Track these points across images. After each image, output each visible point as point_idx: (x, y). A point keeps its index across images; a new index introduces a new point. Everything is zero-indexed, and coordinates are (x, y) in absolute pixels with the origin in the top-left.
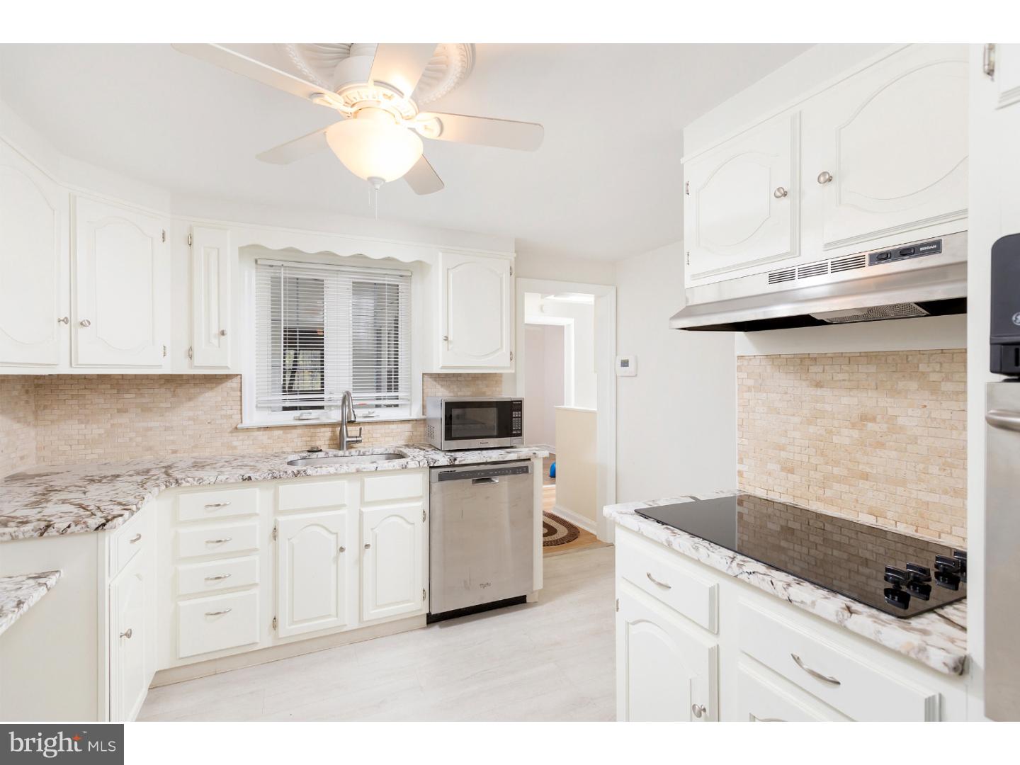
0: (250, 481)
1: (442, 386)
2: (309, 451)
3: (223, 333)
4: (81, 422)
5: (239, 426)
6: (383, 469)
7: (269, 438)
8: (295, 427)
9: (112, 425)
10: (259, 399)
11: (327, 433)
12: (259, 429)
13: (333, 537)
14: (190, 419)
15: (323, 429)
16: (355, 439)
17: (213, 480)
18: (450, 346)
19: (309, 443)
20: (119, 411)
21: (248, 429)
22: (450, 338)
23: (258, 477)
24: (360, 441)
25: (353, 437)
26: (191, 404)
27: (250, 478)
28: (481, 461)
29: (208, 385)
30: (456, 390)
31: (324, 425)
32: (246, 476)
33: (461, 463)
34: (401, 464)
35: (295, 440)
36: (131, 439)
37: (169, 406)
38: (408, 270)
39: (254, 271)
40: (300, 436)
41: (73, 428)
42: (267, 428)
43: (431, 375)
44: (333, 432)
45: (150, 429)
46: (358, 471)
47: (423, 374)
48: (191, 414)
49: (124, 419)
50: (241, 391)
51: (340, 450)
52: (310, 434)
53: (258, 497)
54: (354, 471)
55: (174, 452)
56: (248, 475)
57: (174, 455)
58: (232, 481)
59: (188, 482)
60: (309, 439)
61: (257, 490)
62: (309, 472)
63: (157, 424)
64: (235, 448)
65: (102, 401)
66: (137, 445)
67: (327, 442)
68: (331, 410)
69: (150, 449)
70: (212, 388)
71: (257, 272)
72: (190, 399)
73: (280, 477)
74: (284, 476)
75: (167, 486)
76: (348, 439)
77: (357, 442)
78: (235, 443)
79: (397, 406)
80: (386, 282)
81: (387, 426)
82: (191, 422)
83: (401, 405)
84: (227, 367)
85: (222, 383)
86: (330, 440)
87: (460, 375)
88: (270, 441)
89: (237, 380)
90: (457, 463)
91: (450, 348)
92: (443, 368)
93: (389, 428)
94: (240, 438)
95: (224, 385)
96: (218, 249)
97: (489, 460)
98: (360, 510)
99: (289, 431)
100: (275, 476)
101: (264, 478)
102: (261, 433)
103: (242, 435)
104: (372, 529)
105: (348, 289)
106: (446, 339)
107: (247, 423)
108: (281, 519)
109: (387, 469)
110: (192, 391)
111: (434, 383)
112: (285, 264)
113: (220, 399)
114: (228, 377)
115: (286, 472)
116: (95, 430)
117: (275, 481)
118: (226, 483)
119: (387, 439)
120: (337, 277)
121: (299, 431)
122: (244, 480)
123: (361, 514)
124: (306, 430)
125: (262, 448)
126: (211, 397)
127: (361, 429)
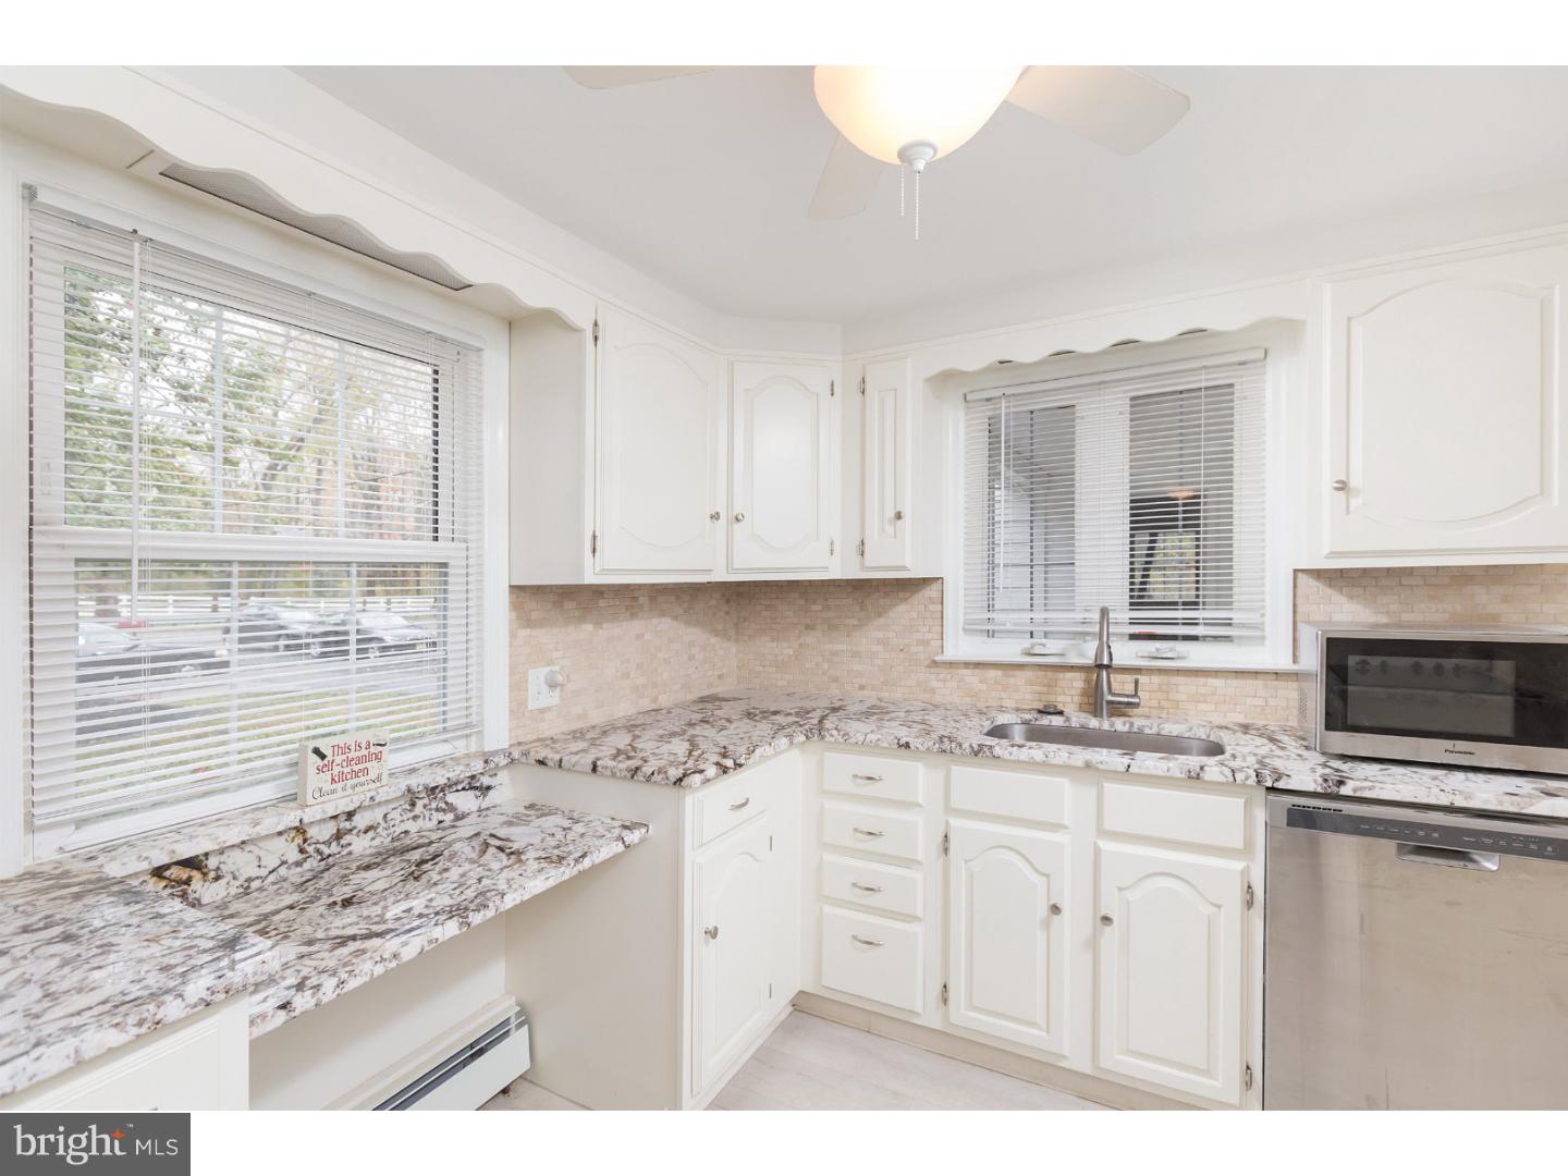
0: (907, 751)
1: (1351, 597)
2: (1040, 712)
3: (899, 516)
4: (773, 640)
5: (937, 658)
6: (1143, 771)
7: (981, 682)
8: (1021, 666)
9: (801, 645)
10: (968, 617)
11: (1076, 682)
12: (967, 665)
13: (1039, 880)
14: (879, 642)
15: (1069, 675)
16: (1126, 700)
17: (861, 738)
18: (1354, 503)
19: (1044, 698)
20: (808, 627)
21: (951, 664)
22: (1353, 483)
23: (919, 746)
24: (1137, 705)
25: (1119, 695)
26: (881, 621)
27: (907, 745)
28: (1433, 801)
29: (901, 595)
30: (1394, 607)
31: (1072, 668)
32: (903, 741)
33: (1358, 794)
34: (1186, 768)
35: (1022, 689)
36: (817, 665)
37: (856, 623)
38: (1258, 348)
39: (961, 414)
40: (1029, 683)
41: (767, 647)
42: (978, 665)
43: (1318, 574)
44: (1087, 681)
45: (836, 653)
46: (1088, 765)
47: (1295, 571)
48: (880, 635)
49: (810, 639)
50: (942, 603)
51: (1095, 716)
52: (1046, 681)
53: (919, 777)
54: (1080, 764)
55: (862, 688)
56: (907, 739)
57: (861, 692)
58: (885, 745)
59: (832, 735)
60: (1045, 689)
61: (920, 765)
62: (998, 751)
63: (844, 647)
64: (933, 691)
65: (791, 613)
66: (823, 674)
67: (1077, 699)
68: (1085, 641)
69: (835, 680)
70: (906, 599)
71: (966, 414)
72: (879, 615)
73: (952, 752)
74: (958, 751)
75: (807, 737)
76: (1110, 698)
77: (1129, 704)
78: (934, 684)
79: (1227, 638)
80: (1203, 385)
81: (1201, 680)
82: (880, 648)
83: (1240, 637)
84: (904, 568)
85: (917, 592)
86: (1082, 695)
87: (1409, 571)
88: (984, 687)
89: (936, 586)
90: (1345, 790)
91: (1352, 508)
92: (1333, 555)
93: (1205, 685)
94: (941, 676)
95: (921, 594)
96: (896, 390)
97: (1460, 802)
98: (1095, 843)
99: (1011, 673)
100: (944, 748)
101: (928, 749)
102: (969, 672)
103: (944, 673)
104: (1120, 889)
105: (1121, 413)
106: (1342, 486)
107: (951, 653)
108: (955, 822)
109: (1153, 772)
110: (882, 602)
111: (1329, 591)
112: (1008, 391)
113: (915, 615)
114: (925, 582)
115: (960, 746)
116: (786, 650)
117: (945, 758)
118: (877, 745)
119: (1202, 707)
120: (1100, 396)
121: (1028, 674)
122: (900, 746)
123: (1097, 851)
124: (1039, 673)
125: (972, 696)
126: (905, 612)
127: (1136, 682)
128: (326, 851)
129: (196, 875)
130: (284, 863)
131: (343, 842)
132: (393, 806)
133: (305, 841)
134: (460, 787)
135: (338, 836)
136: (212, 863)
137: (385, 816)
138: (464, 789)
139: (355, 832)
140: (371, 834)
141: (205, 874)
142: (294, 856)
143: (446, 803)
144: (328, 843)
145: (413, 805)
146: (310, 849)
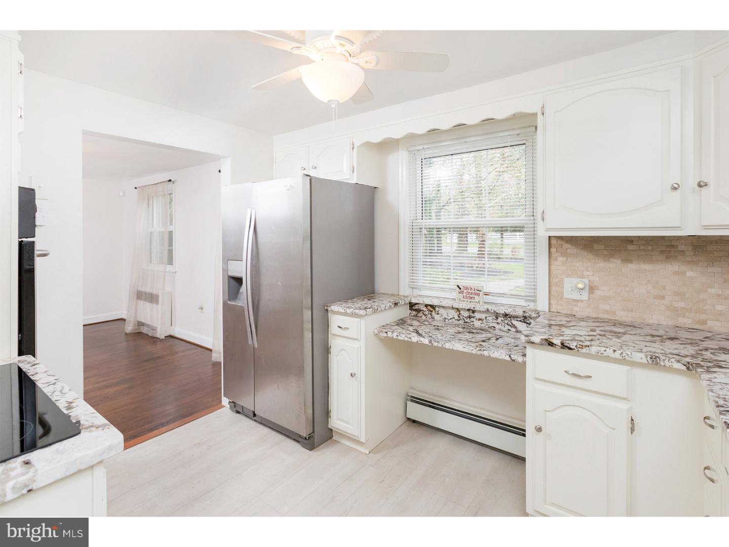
128: (466, 321)
129: (434, 311)
130: (454, 318)
131: (471, 320)
132: (490, 315)
133: (460, 314)
134: (519, 319)
135: (470, 317)
136: (437, 309)
137: (486, 317)
138: (520, 321)
139: (475, 318)
140: (480, 322)
141: (435, 312)
142: (457, 317)
143: (512, 323)
144: (466, 318)
145: (497, 318)
146: (461, 317)
